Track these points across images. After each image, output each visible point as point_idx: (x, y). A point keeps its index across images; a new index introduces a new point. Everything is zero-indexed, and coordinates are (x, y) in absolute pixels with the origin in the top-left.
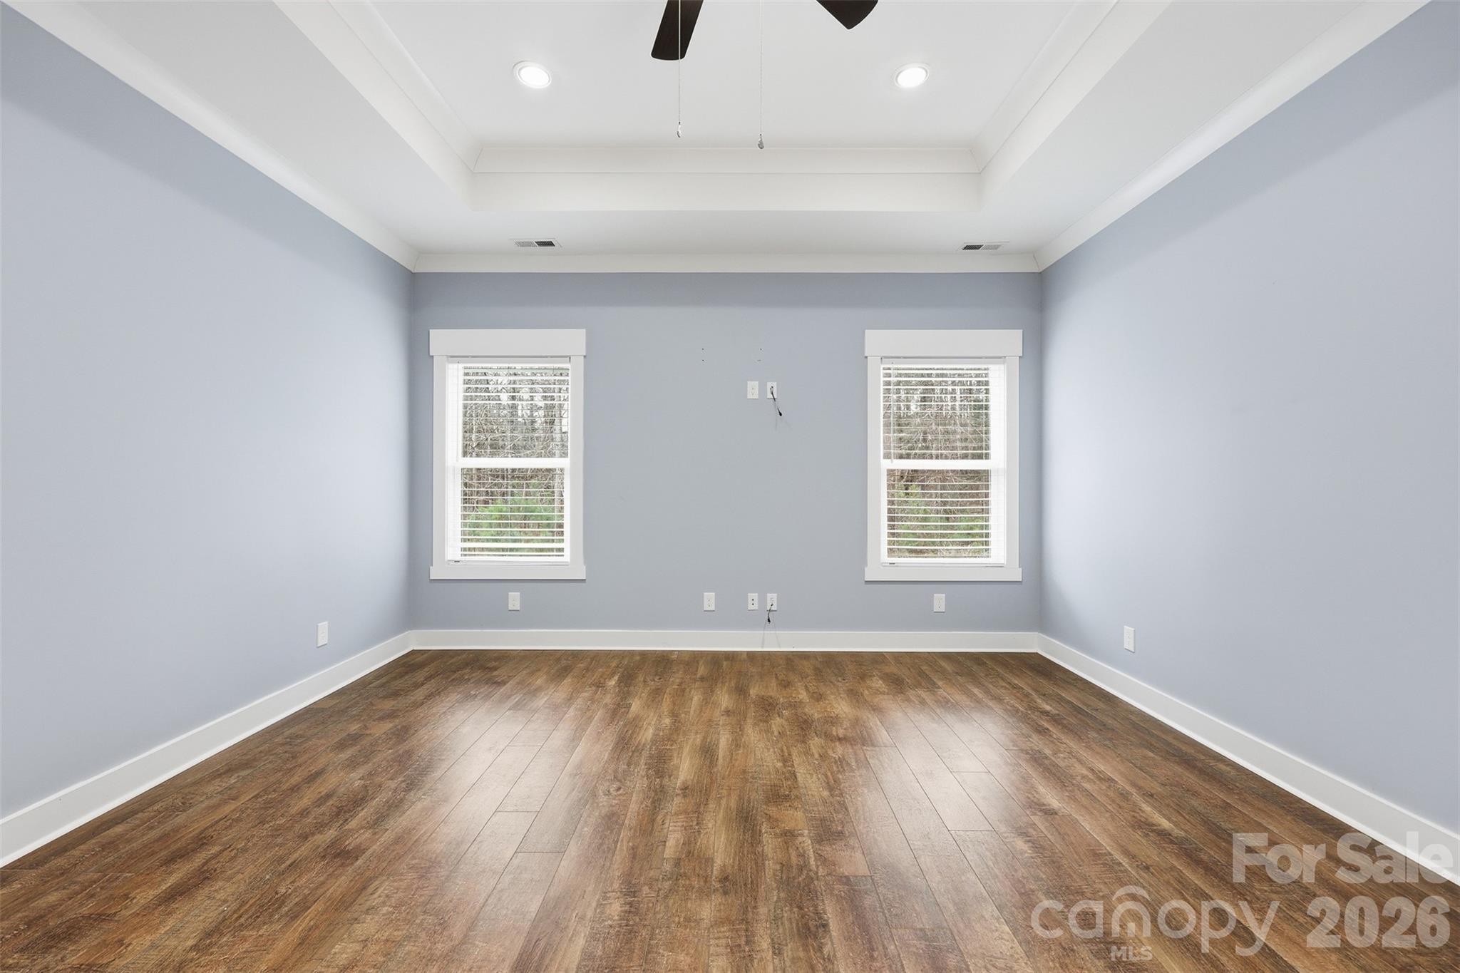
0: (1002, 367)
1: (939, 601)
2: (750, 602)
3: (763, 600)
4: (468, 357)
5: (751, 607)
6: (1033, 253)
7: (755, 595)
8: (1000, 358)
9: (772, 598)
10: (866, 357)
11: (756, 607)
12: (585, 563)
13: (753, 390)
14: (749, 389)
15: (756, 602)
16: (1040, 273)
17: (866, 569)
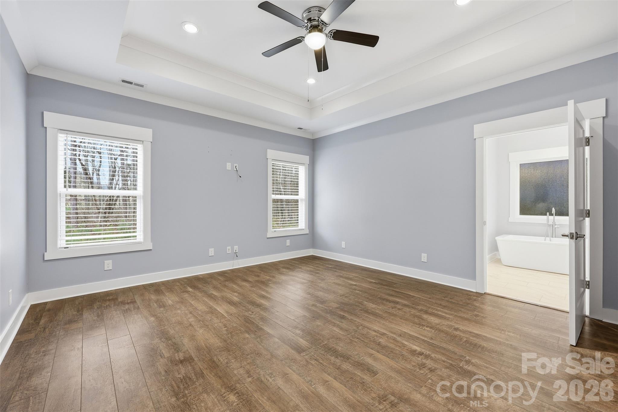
0: (303, 167)
1: (288, 242)
2: (228, 250)
3: (232, 249)
4: (75, 132)
5: (228, 252)
6: (313, 134)
7: (229, 247)
8: (303, 164)
9: (236, 248)
10: (267, 159)
11: (230, 252)
12: (152, 241)
13: (229, 166)
14: (227, 166)
15: (230, 250)
16: (313, 140)
17: (268, 234)
